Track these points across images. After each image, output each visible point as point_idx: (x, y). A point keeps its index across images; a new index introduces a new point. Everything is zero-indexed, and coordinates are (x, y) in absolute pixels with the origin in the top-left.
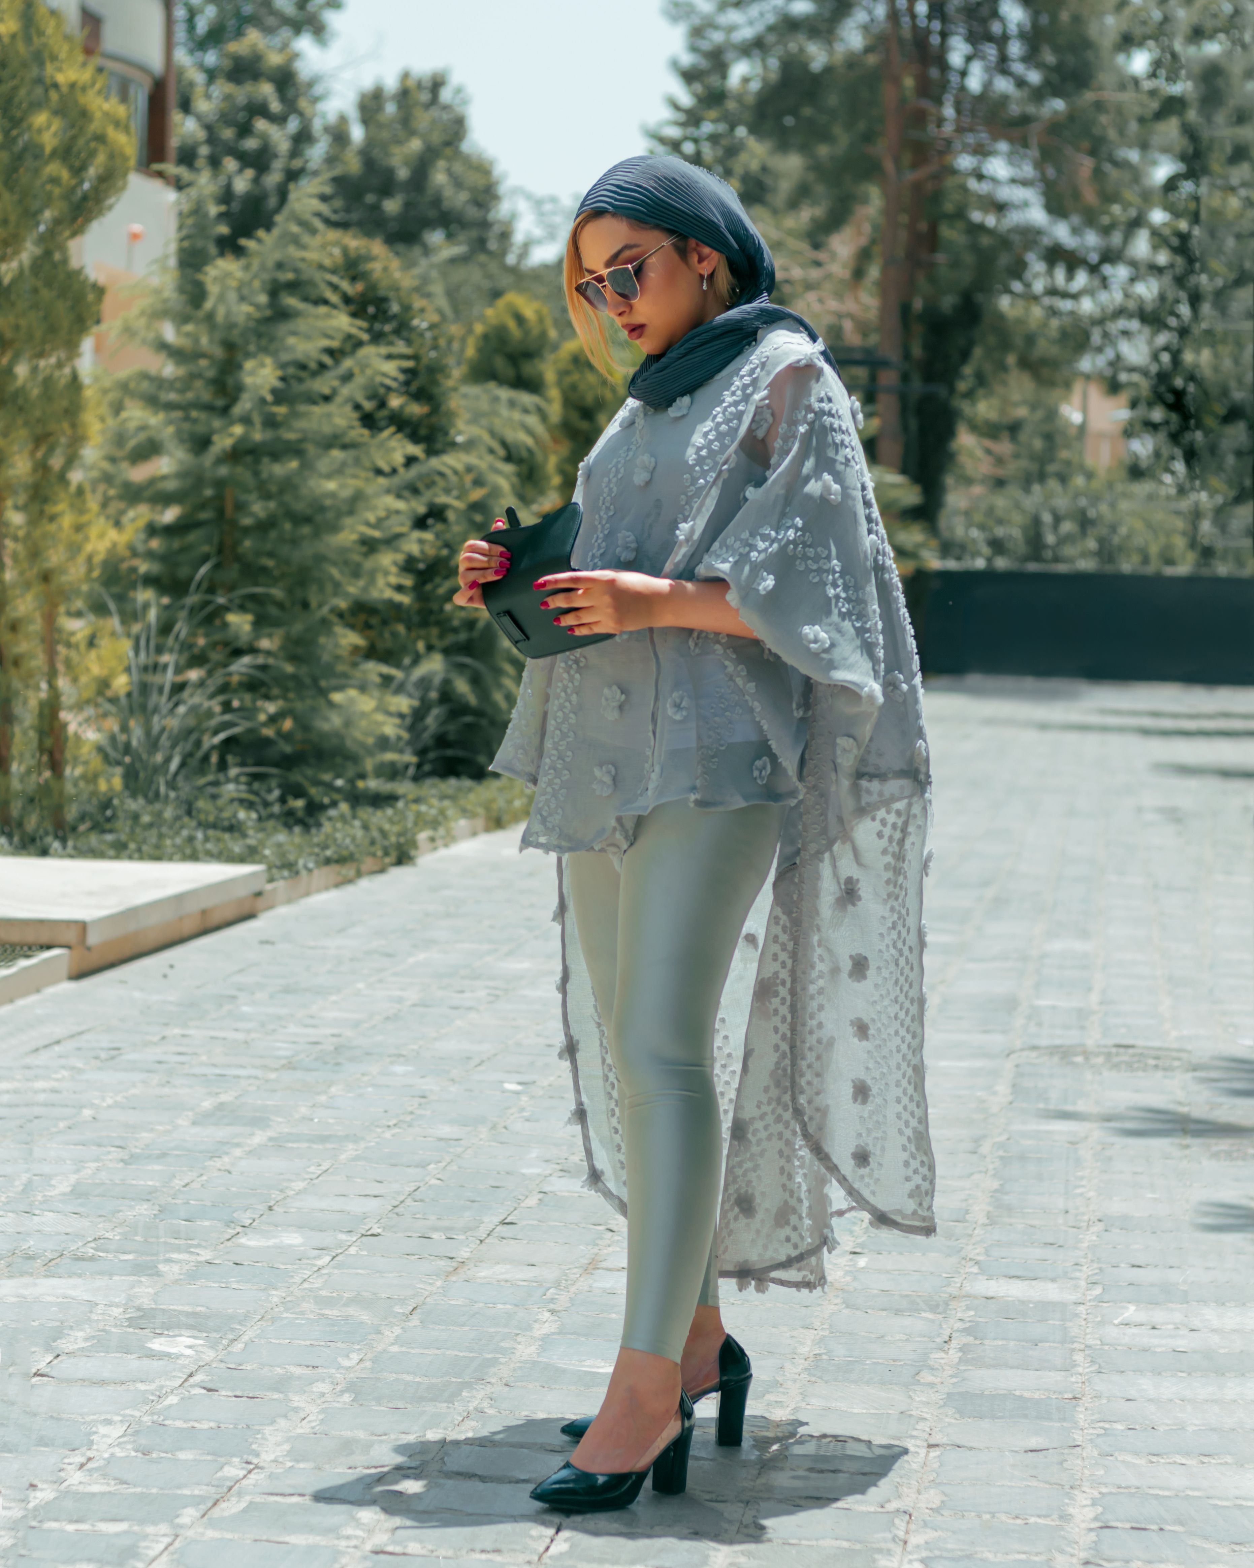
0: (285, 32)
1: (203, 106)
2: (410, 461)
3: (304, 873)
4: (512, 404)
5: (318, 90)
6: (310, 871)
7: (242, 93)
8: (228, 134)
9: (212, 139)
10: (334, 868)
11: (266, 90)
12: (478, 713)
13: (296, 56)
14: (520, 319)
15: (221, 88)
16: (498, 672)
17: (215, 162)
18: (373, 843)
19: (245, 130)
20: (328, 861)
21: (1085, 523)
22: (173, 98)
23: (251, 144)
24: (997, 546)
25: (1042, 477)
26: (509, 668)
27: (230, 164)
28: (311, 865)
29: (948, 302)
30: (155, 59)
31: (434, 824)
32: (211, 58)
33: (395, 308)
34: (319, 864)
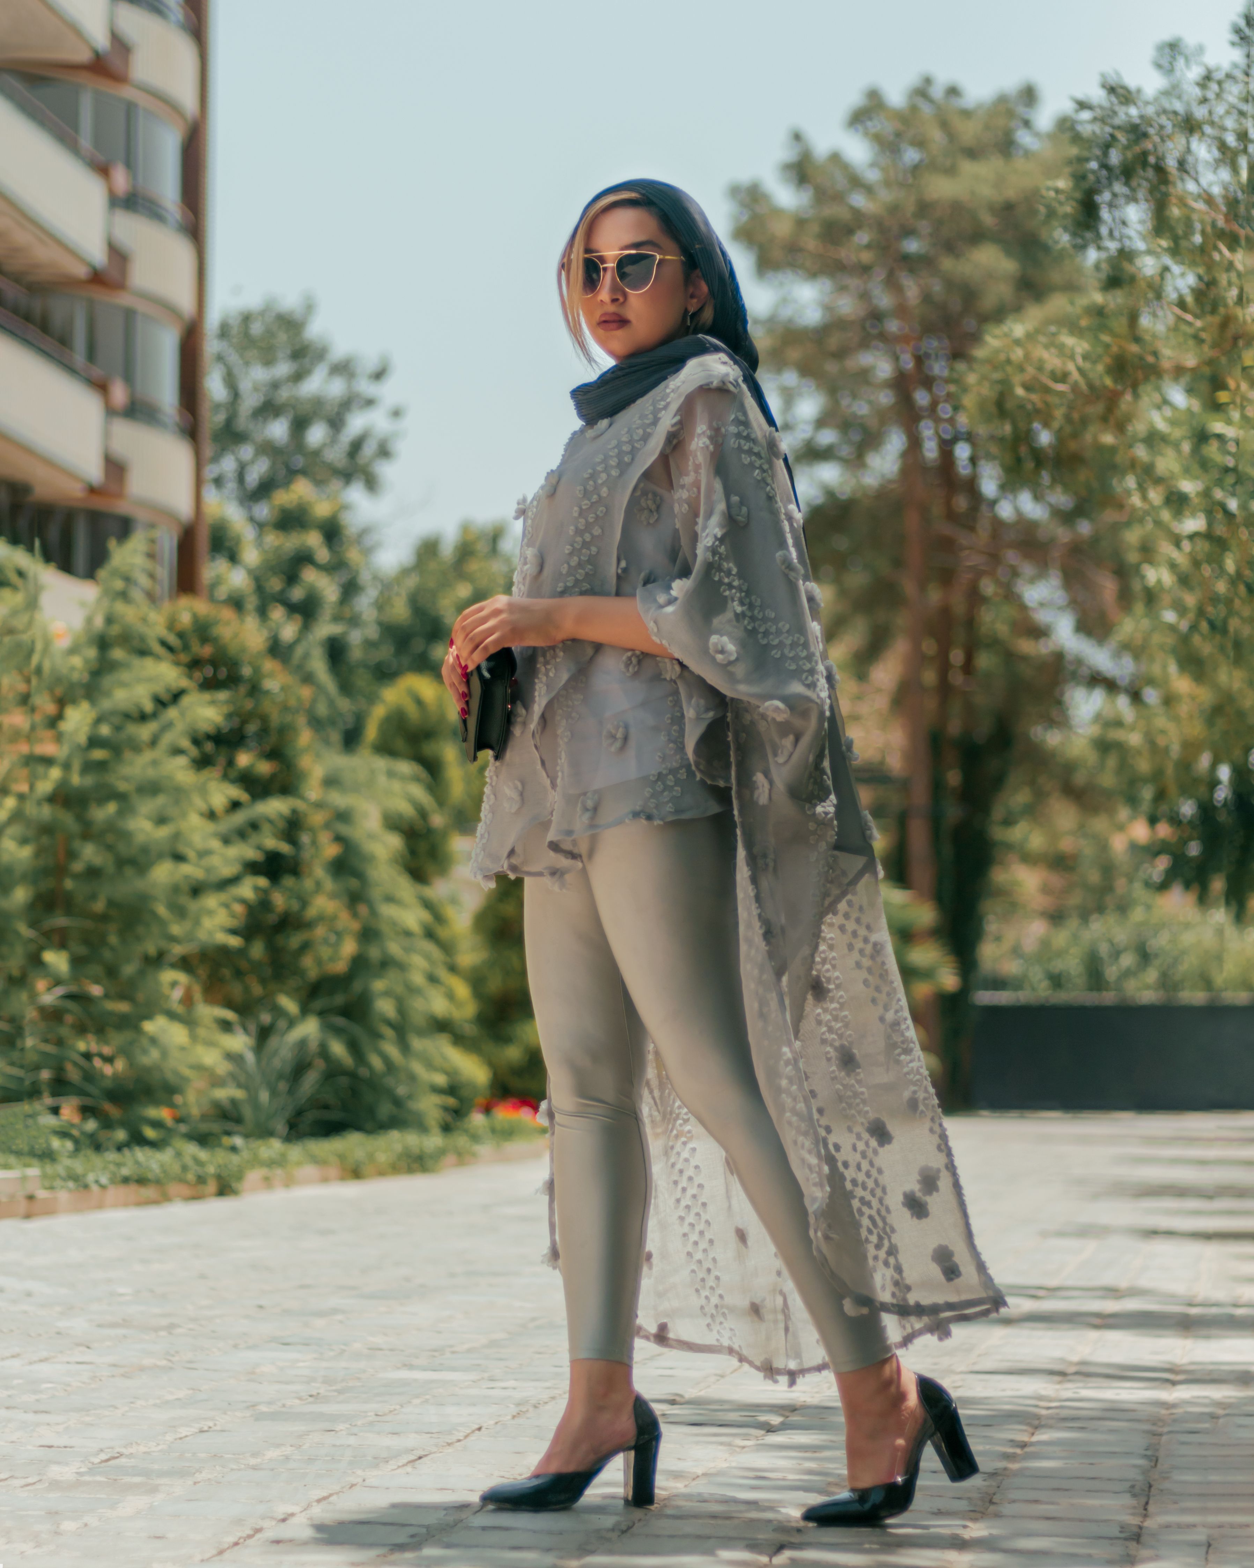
0: (335, 484)
1: (251, 556)
2: (235, 805)
3: (95, 1188)
4: (391, 774)
5: (368, 541)
6: (103, 1187)
7: (291, 542)
8: (275, 584)
9: (259, 588)
10: (133, 1188)
11: (313, 540)
12: (352, 1075)
13: (345, 507)
14: (419, 702)
15: (272, 539)
16: (377, 1036)
17: (262, 612)
18: (185, 1168)
19: (292, 578)
20: (126, 1180)
21: (1145, 956)
22: (203, 542)
23: (297, 594)
24: (1057, 981)
25: (1100, 909)
26: (389, 1032)
27: (277, 613)
28: (104, 1180)
29: (983, 730)
30: (183, 506)
31: (271, 1164)
32: (263, 511)
33: (246, 671)
34: (113, 1181)
